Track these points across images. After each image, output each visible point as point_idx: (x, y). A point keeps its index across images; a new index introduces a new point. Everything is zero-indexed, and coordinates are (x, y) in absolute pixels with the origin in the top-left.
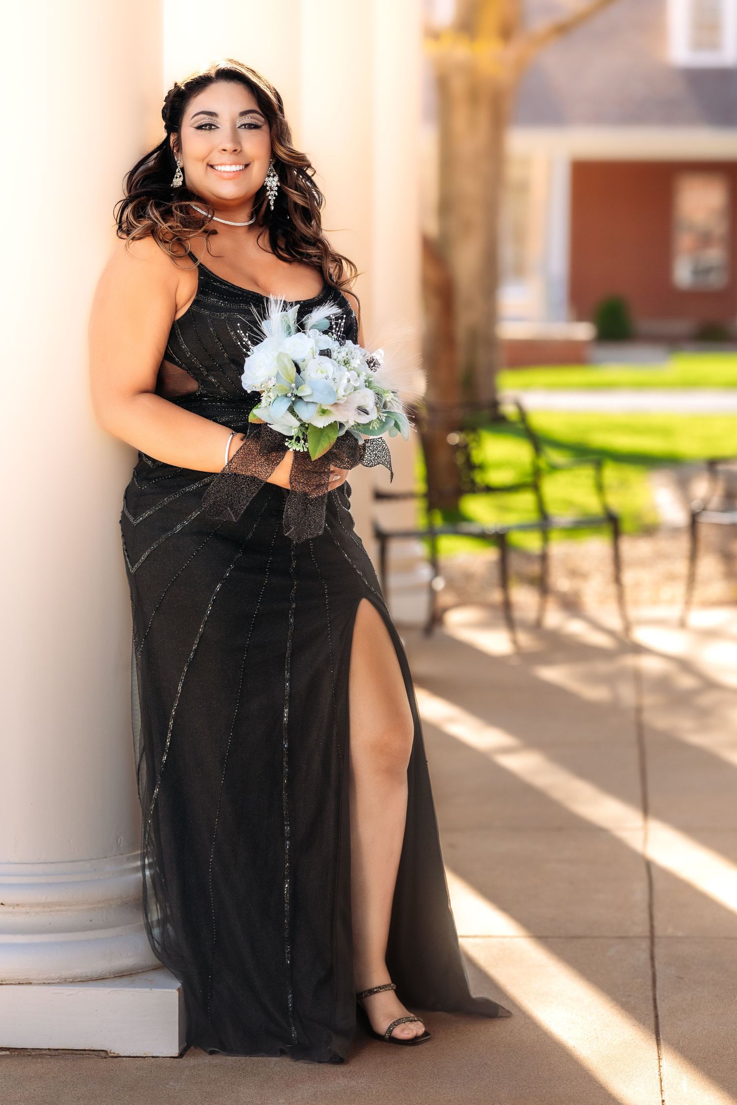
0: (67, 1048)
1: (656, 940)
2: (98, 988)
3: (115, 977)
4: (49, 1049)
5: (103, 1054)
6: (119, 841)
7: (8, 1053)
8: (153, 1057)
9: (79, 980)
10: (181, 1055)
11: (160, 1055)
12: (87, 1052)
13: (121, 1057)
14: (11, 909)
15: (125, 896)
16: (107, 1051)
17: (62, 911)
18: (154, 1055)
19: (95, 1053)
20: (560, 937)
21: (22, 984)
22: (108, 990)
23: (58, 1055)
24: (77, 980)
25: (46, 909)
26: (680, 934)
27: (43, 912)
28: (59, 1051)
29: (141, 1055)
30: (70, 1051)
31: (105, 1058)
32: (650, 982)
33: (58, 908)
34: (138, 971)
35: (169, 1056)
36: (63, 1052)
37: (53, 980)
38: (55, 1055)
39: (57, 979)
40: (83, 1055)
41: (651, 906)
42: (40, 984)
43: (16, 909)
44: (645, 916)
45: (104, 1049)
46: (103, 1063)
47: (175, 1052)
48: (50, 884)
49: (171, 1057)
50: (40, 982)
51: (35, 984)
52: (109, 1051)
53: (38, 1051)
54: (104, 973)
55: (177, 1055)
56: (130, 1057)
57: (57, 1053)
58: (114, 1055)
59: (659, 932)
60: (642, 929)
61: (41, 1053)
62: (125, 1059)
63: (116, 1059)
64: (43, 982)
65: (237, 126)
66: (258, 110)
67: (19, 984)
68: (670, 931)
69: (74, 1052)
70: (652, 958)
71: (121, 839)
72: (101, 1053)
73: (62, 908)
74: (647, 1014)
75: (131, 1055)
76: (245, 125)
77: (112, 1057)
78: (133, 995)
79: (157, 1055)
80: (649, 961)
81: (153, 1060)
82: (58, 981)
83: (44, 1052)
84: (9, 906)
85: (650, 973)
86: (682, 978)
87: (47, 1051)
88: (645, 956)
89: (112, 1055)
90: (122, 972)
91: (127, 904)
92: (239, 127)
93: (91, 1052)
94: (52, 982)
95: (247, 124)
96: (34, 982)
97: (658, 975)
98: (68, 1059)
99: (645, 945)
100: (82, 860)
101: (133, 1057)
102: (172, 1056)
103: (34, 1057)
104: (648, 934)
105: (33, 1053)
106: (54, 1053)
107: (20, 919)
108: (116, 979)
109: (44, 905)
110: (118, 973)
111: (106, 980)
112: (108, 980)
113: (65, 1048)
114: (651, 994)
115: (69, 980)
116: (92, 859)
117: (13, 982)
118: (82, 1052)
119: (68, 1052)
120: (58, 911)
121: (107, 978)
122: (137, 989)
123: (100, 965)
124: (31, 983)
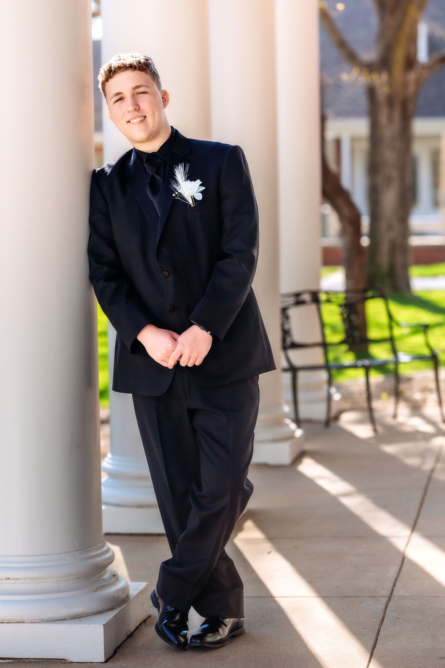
0: (44, 658)
1: (392, 598)
2: (60, 625)
3: (71, 618)
5: (64, 661)
6: (74, 542)
7: (12, 661)
8: (90, 662)
9: (51, 620)
10: (106, 661)
11: (95, 662)
12: (55, 660)
13: (73, 663)
14: (13, 581)
15: (77, 574)
17: (42, 582)
18: (91, 661)
20: (338, 597)
21: (19, 622)
22: (66, 625)
24: (50, 620)
25: (33, 581)
26: (406, 595)
27: (32, 583)
28: (40, 660)
29: (84, 662)
30: (46, 660)
31: (65, 663)
32: (379, 621)
33: (39, 581)
35: (100, 662)
36: (42, 660)
37: (36, 620)
38: (38, 662)
40: (53, 662)
41: (396, 580)
42: (29, 622)
43: (17, 581)
44: (390, 585)
45: (64, 658)
47: (102, 659)
48: (35, 567)
49: (100, 663)
51: (27, 623)
52: (66, 660)
53: (28, 659)
54: (65, 616)
55: (104, 662)
56: (78, 663)
57: (39, 661)
58: (69, 662)
59: (395, 594)
60: (387, 593)
61: (30, 661)
62: (75, 664)
63: (71, 664)
64: (31, 621)
67: (18, 622)
68: (401, 593)
69: (48, 660)
70: (386, 608)
71: (75, 543)
72: (62, 660)
73: (42, 580)
74: (371, 638)
75: (79, 662)
77: (69, 663)
78: (78, 628)
80: (383, 610)
81: (90, 664)
82: (39, 621)
83: (32, 660)
84: (13, 579)
85: (381, 616)
86: (398, 619)
87: (34, 660)
88: (381, 607)
89: (68, 661)
90: (76, 616)
93: (58, 660)
94: (36, 621)
96: (26, 621)
97: (386, 617)
98: (44, 664)
99: (384, 601)
100: (53, 554)
103: (27, 663)
104: (388, 594)
105: (26, 661)
106: (37, 661)
107: (20, 587)
108: (72, 620)
109: (32, 579)
110: (73, 616)
112: (67, 620)
113: (43, 658)
114: (377, 627)
115: (46, 620)
116: (59, 553)
117: (15, 622)
118: (53, 660)
119: (45, 660)
120: (40, 582)
121: (67, 619)
122: (81, 625)
123: (63, 612)
124: (24, 622)
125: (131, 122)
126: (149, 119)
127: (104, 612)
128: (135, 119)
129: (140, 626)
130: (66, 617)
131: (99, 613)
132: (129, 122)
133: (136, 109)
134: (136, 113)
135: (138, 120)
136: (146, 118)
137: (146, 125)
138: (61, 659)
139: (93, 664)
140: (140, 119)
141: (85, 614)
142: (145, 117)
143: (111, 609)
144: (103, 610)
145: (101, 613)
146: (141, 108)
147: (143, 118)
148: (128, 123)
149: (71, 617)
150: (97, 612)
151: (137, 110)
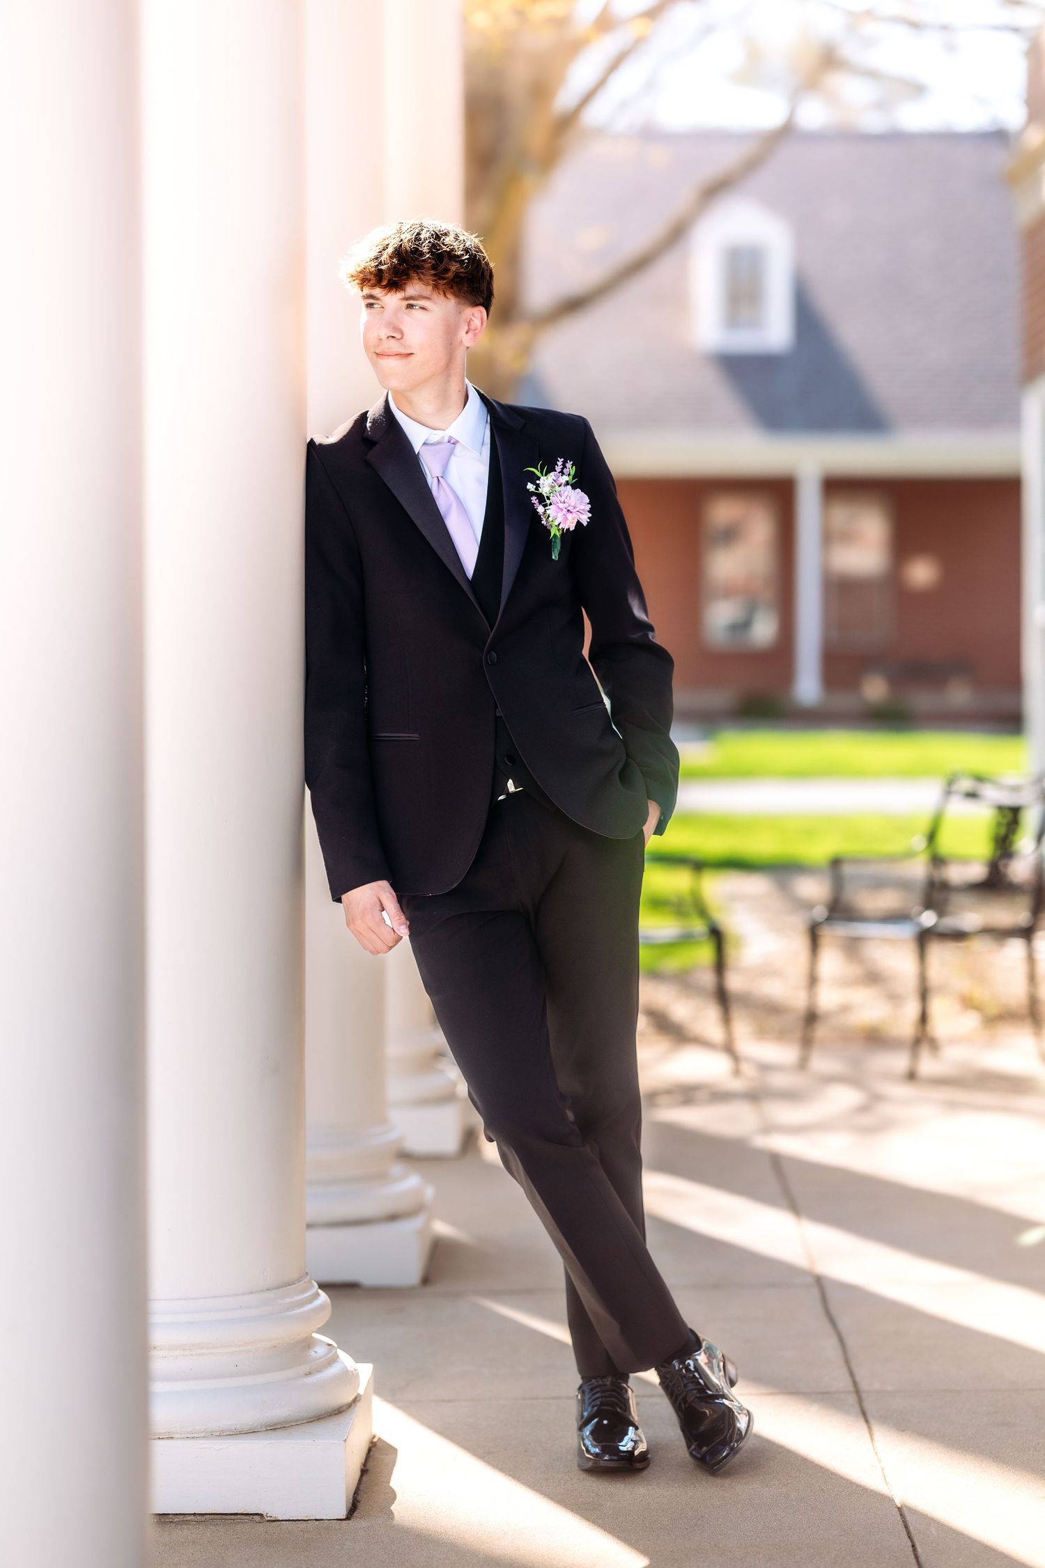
0: (216, 1512)
1: (864, 1396)
2: (251, 1441)
3: (267, 1430)
4: (194, 1514)
8: (316, 1520)
9: (228, 1433)
10: (348, 1518)
11: (325, 1518)
12: (239, 1516)
13: (279, 1521)
16: (262, 1515)
17: (204, 1354)
18: (317, 1518)
19: (247, 1517)
22: (265, 1442)
23: (204, 1521)
24: (225, 1434)
25: (187, 1353)
26: (890, 1388)
28: (206, 1517)
29: (303, 1518)
30: (219, 1516)
31: (260, 1522)
33: (199, 1351)
34: (292, 1424)
35: (335, 1518)
36: (211, 1517)
38: (202, 1522)
39: (203, 1432)
40: (234, 1520)
41: (847, 1361)
44: (841, 1372)
45: (259, 1512)
46: (261, 1528)
47: (342, 1513)
48: (192, 1323)
49: (337, 1520)
50: (183, 1436)
51: (177, 1438)
52: (265, 1515)
53: (181, 1516)
54: (254, 1425)
55: (344, 1517)
56: (289, 1520)
57: (203, 1518)
58: (272, 1519)
59: (863, 1386)
60: (843, 1386)
61: (185, 1519)
62: (284, 1522)
63: (275, 1523)
64: (186, 1436)
67: (159, 1438)
68: (877, 1386)
69: (224, 1517)
70: (863, 1413)
72: (254, 1517)
73: (204, 1351)
75: (291, 1518)
77: (268, 1521)
78: (293, 1448)
79: (322, 1517)
81: (317, 1523)
82: (203, 1434)
83: (189, 1518)
87: (192, 1517)
89: (269, 1519)
90: (276, 1424)
91: (275, 1347)
93: (243, 1517)
94: (197, 1435)
96: (177, 1436)
99: (851, 1400)
100: (226, 1296)
101: (293, 1520)
102: (339, 1518)
103: (177, 1523)
104: (851, 1388)
105: (176, 1520)
106: (199, 1518)
108: (271, 1432)
110: (270, 1426)
111: (254, 1434)
112: (260, 1433)
113: (213, 1512)
115: (216, 1434)
116: (237, 1294)
118: (233, 1517)
119: (216, 1517)
120: (200, 1355)
121: (258, 1431)
122: (299, 1441)
123: (251, 1416)
124: (172, 1438)
127: (325, 1417)
129: (372, 1453)
130: (257, 1426)
131: (317, 1420)
138: (251, 1514)
139: (322, 1522)
141: (293, 1421)
143: (336, 1412)
144: (325, 1414)
145: (320, 1419)
149: (266, 1426)
150: (314, 1419)
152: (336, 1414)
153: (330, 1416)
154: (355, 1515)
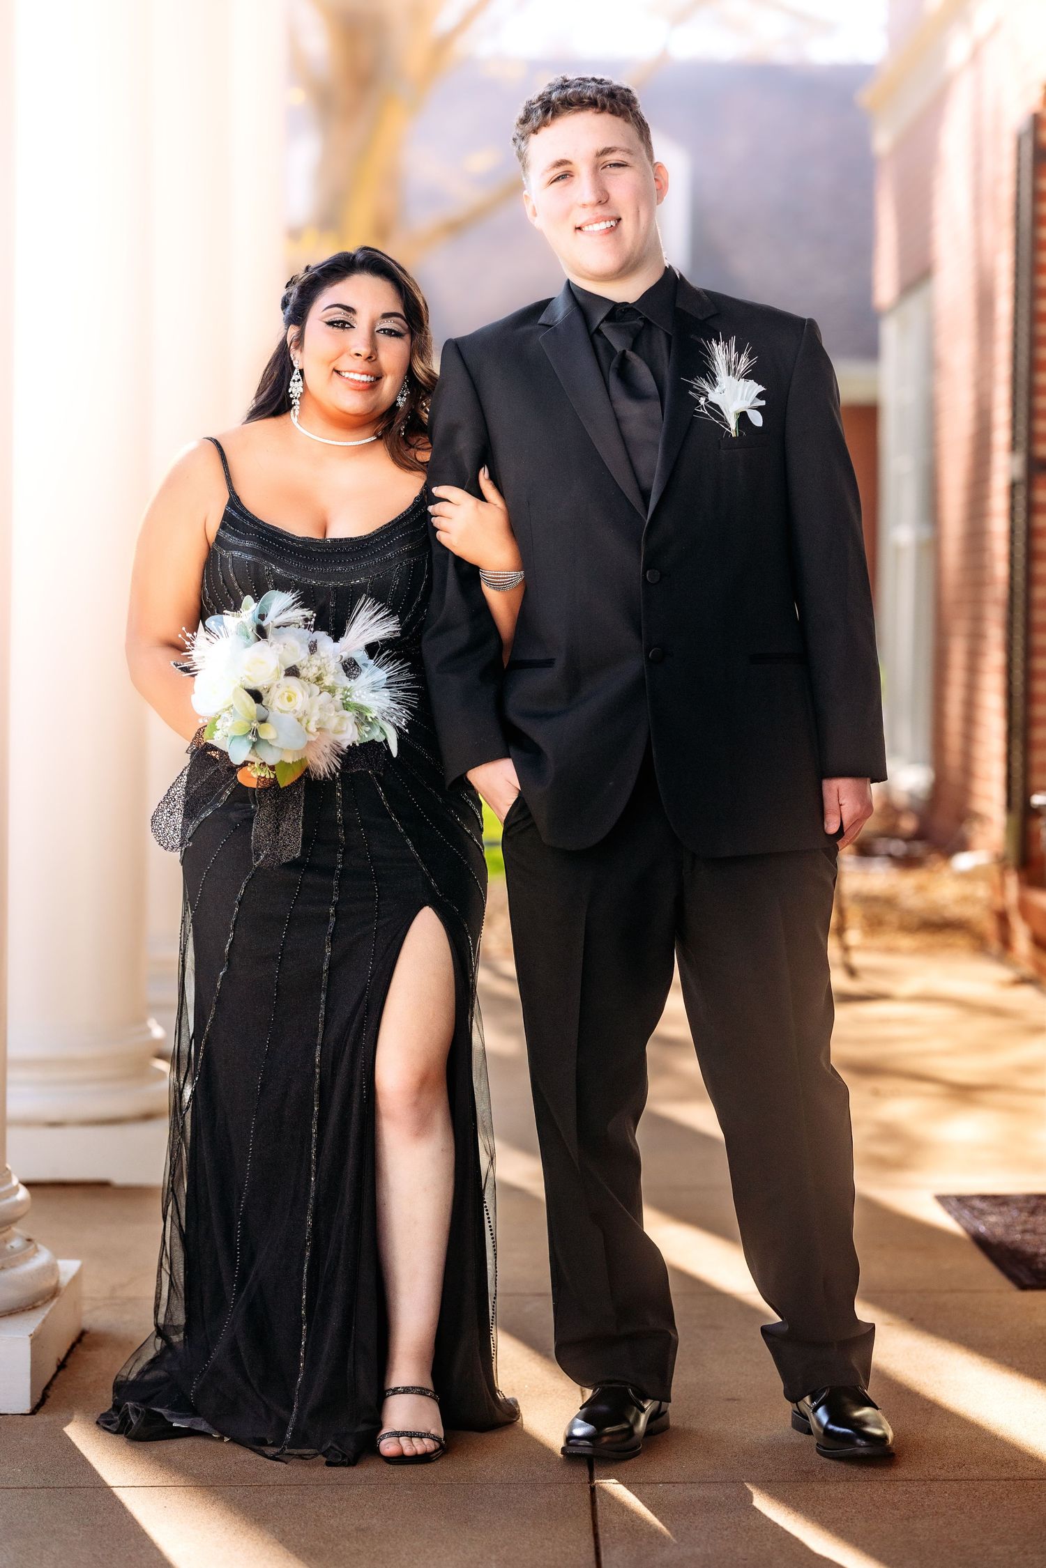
8: (1, 1414)
10: (33, 1412)
11: (9, 1412)
47: (26, 1408)
49: (22, 1414)
55: (28, 1412)
65: (376, 330)
66: (403, 315)
76: (384, 330)
79: (6, 1412)
92: (377, 331)
95: (387, 329)
102: (23, 1412)
125: (586, 229)
126: (627, 226)
127: (17, 1312)
128: (596, 223)
129: (74, 1349)
132: (580, 228)
133: (600, 202)
134: (600, 211)
135: (603, 226)
136: (621, 221)
137: (619, 240)
139: (6, 1416)
140: (608, 224)
142: (619, 220)
143: (31, 1307)
144: (17, 1309)
145: (11, 1314)
146: (611, 200)
147: (613, 223)
148: (578, 232)
150: (5, 1314)
151: (603, 202)
152: (29, 1309)
153: (24, 1311)
154: (41, 1410)
